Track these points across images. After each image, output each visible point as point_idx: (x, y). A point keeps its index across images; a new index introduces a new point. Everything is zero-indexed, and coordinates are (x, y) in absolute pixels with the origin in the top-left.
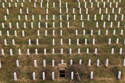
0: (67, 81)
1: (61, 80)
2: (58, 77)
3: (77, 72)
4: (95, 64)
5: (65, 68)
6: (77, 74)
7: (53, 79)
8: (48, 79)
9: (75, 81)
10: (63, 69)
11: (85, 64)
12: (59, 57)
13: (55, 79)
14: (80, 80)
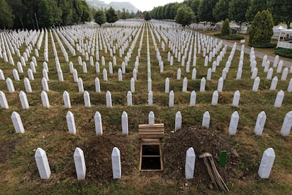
0: (170, 187)
1: (148, 180)
2: (137, 166)
3: (204, 151)
4: (246, 127)
5: (161, 139)
6: (208, 157)
7: (115, 177)
8: (97, 177)
9: (203, 186)
10: (154, 142)
11: (218, 129)
12: (143, 112)
13: (125, 178)
14: (220, 184)
